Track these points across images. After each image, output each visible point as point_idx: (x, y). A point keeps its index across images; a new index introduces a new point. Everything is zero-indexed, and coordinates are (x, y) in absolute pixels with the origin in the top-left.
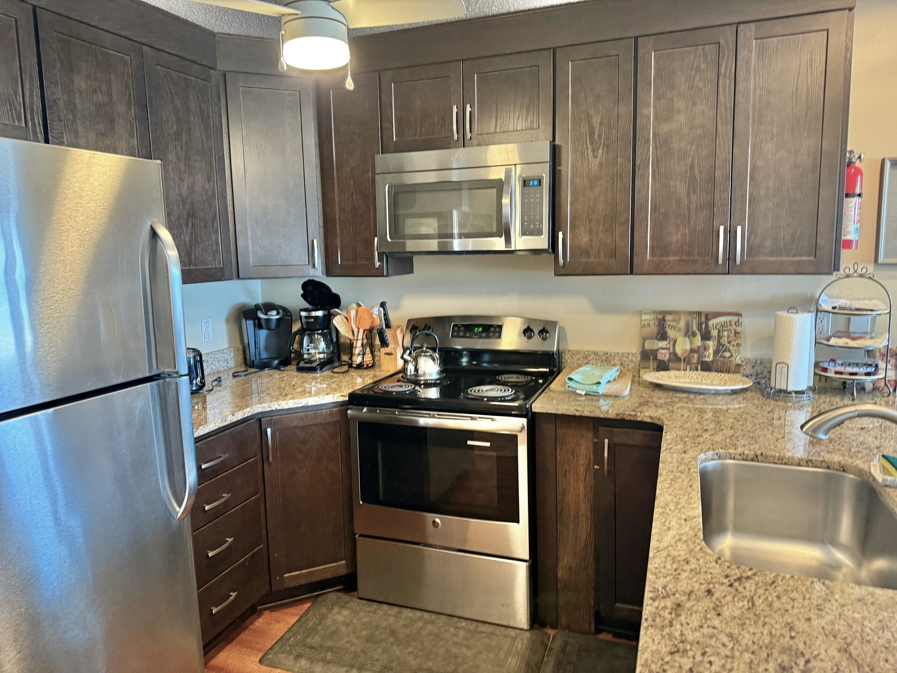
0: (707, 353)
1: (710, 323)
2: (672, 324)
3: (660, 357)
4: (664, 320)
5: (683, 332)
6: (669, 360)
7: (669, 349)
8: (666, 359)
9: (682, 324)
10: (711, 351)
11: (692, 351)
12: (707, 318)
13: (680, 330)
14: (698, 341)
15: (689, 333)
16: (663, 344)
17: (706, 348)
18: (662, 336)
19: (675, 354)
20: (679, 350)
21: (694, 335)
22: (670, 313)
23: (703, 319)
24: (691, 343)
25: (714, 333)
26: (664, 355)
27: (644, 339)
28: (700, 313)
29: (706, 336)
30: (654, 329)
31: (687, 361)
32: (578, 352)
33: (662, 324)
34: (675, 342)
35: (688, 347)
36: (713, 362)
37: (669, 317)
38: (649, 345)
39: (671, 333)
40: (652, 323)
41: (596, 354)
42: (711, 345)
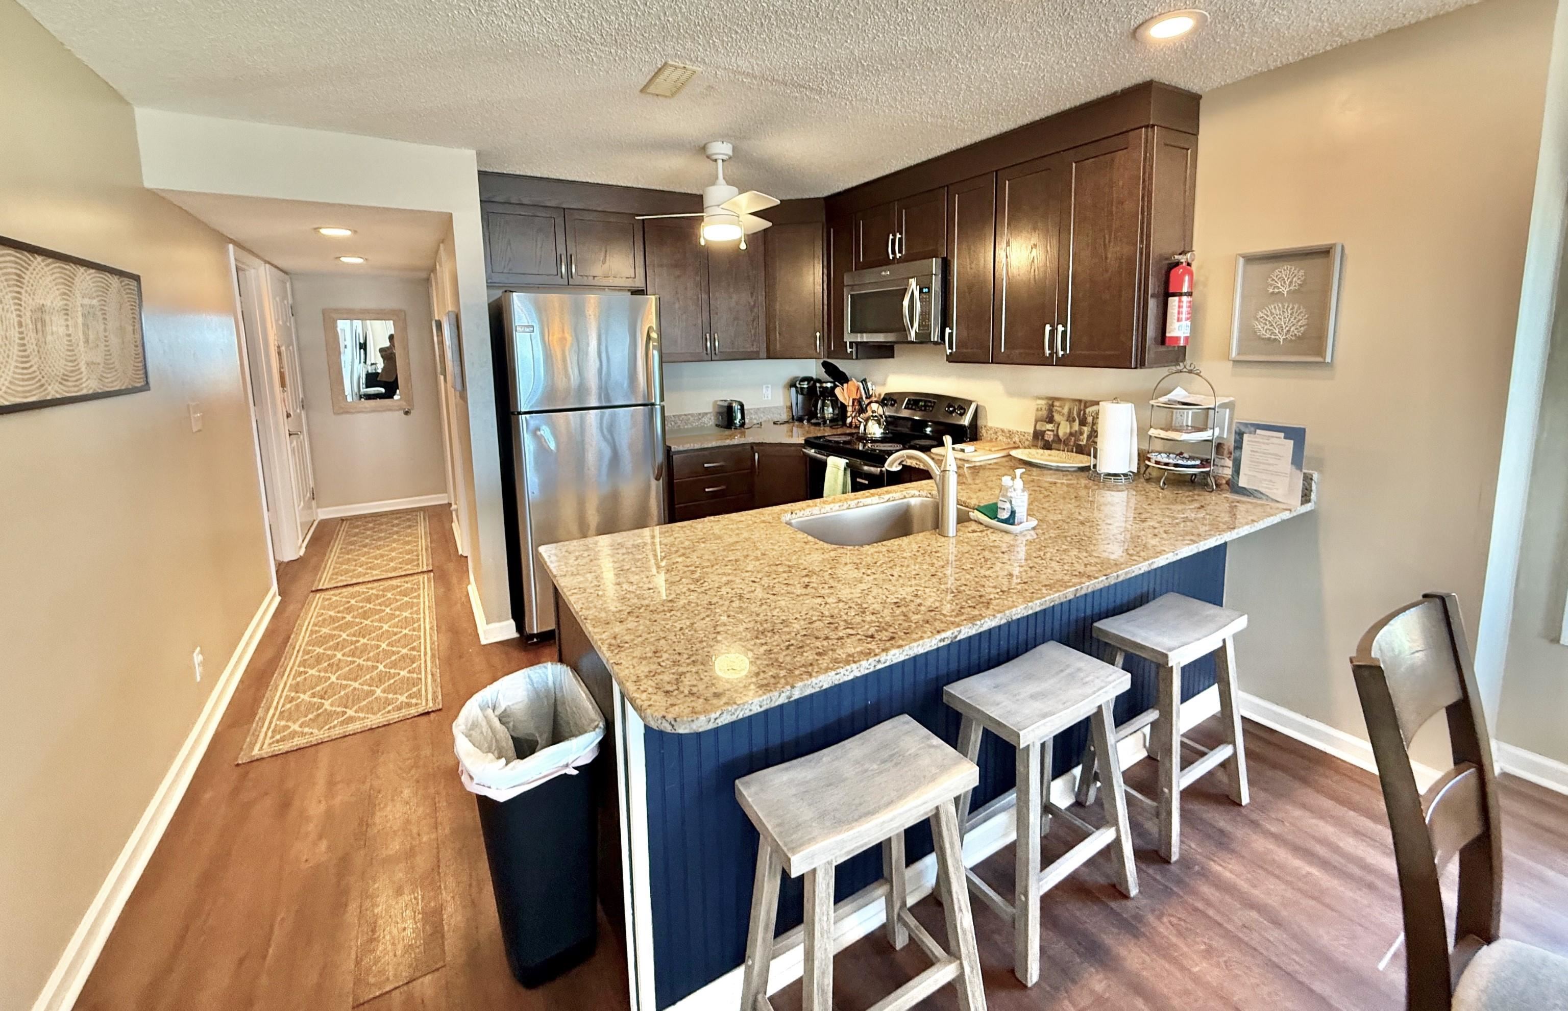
0: (1081, 437)
1: (1088, 410)
2: (1059, 409)
3: (1046, 438)
4: (1053, 405)
5: (1065, 418)
6: (1053, 441)
7: (1053, 431)
8: (1050, 440)
9: (1066, 411)
10: (1085, 436)
11: (1071, 434)
12: (1086, 407)
13: (1063, 415)
14: (1076, 426)
15: (1071, 420)
16: (1050, 426)
17: (1081, 433)
18: (1050, 420)
19: (1057, 435)
20: (1061, 434)
21: (1074, 421)
22: (1058, 399)
23: (1082, 407)
24: (1071, 427)
25: (1090, 419)
26: (1049, 436)
27: (1036, 422)
28: (1080, 401)
29: (1083, 423)
30: (1044, 413)
31: (1066, 443)
32: (991, 428)
33: (1051, 408)
34: (1059, 424)
35: (1068, 431)
36: (1085, 445)
37: (1057, 403)
38: (1041, 427)
39: (1057, 417)
40: (1044, 407)
41: (1003, 431)
42: (1086, 430)
